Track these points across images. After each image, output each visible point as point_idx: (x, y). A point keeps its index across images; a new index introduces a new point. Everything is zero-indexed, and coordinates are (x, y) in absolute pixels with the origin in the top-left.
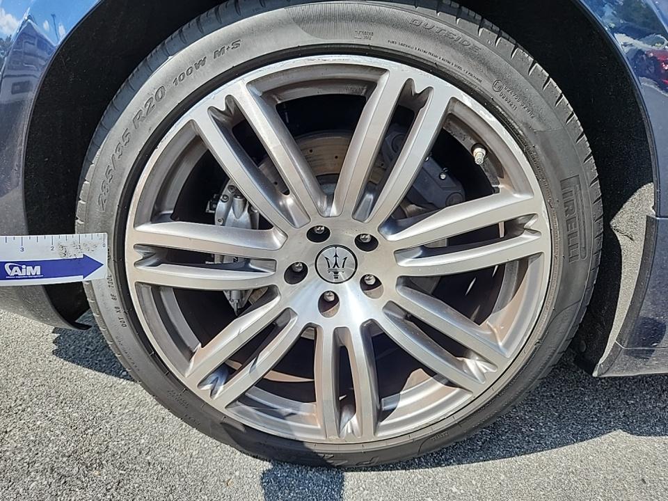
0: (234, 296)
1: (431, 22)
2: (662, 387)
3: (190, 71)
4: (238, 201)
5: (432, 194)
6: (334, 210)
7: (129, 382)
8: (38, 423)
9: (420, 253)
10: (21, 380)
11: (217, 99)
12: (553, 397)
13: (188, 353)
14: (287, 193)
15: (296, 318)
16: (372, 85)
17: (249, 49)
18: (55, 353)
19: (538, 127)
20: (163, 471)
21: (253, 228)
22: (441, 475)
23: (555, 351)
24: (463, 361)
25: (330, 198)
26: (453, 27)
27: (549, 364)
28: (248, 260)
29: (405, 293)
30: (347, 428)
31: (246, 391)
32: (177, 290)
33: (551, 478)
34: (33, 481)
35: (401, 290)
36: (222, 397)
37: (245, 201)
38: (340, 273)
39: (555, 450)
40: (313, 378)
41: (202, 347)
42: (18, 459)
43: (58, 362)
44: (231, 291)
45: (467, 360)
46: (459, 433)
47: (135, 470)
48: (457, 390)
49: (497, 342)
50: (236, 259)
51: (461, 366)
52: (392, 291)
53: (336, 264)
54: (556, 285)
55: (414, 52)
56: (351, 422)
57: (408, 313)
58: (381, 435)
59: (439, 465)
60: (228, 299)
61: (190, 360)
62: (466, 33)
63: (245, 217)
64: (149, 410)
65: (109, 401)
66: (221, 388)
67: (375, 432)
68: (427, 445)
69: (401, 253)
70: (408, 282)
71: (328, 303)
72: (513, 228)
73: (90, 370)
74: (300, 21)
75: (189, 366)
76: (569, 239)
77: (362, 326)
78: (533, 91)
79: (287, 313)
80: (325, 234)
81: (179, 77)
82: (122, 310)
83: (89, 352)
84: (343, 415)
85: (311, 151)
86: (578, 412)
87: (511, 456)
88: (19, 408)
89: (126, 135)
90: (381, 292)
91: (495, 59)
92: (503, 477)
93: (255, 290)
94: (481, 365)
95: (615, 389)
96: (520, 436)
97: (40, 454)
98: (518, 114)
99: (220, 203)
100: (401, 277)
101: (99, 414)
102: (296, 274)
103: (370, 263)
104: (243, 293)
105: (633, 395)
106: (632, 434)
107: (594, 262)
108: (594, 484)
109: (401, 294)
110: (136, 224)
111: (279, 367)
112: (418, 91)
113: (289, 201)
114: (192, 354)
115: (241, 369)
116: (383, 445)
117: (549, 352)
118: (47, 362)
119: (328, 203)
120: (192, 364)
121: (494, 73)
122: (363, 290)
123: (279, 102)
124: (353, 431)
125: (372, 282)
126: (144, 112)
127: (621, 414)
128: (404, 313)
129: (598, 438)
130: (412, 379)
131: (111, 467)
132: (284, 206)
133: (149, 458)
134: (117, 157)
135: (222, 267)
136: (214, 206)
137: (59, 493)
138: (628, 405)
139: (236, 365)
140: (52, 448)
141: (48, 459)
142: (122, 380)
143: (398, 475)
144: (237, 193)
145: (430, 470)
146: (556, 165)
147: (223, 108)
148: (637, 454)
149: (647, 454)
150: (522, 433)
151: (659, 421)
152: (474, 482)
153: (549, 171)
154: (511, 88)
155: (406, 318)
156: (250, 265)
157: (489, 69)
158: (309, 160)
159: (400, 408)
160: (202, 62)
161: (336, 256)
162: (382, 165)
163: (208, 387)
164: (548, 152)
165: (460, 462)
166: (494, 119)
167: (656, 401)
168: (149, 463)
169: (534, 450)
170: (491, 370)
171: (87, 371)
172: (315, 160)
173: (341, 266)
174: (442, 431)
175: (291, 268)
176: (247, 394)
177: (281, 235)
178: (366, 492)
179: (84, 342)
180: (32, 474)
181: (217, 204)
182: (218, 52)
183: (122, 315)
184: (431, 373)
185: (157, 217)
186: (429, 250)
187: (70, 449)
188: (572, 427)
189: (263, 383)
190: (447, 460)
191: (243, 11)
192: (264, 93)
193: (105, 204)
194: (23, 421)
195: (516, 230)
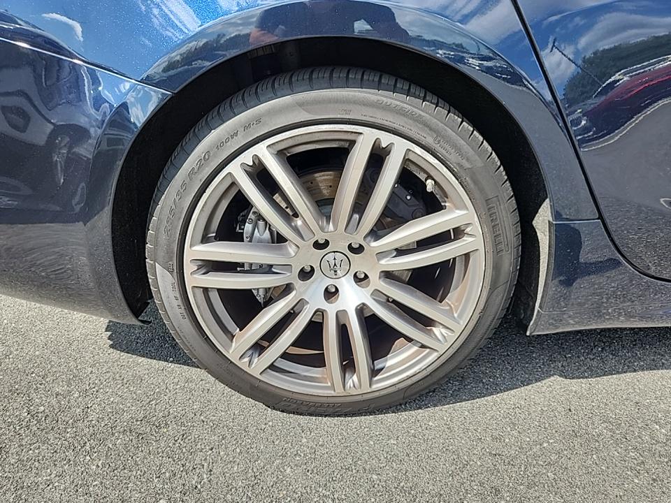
0: (261, 293)
1: (389, 101)
2: (594, 344)
3: (227, 140)
4: (261, 223)
5: (402, 210)
6: (331, 227)
7: (176, 365)
8: (112, 399)
9: (395, 254)
10: (90, 369)
11: (247, 158)
12: (508, 355)
13: (230, 336)
14: (297, 216)
15: (309, 305)
16: (353, 143)
17: (268, 124)
18: (112, 346)
19: (467, 165)
20: (215, 426)
21: (273, 243)
22: (421, 415)
23: (495, 317)
24: (431, 329)
25: (328, 218)
26: (405, 103)
27: (491, 327)
28: (271, 266)
29: (386, 283)
30: (349, 383)
31: (274, 361)
32: (219, 290)
33: (502, 412)
34: (118, 439)
35: (383, 281)
36: (256, 367)
37: (266, 223)
38: (338, 271)
39: (506, 393)
40: (323, 350)
41: (240, 330)
42: (102, 425)
43: (116, 354)
44: (258, 289)
45: (434, 329)
46: (431, 382)
47: (194, 426)
48: (428, 350)
49: (453, 314)
50: (261, 266)
51: (430, 333)
52: (376, 282)
53: (335, 264)
54: (489, 271)
55: (379, 121)
56: (352, 380)
57: (389, 297)
58: (375, 387)
59: (420, 408)
60: (256, 295)
61: (232, 341)
62: (413, 106)
63: (267, 235)
64: (196, 385)
65: (163, 380)
66: (256, 360)
67: (370, 386)
68: (408, 393)
69: (381, 255)
70: (388, 275)
71: (331, 294)
72: (458, 233)
73: (143, 359)
74: (302, 105)
75: (231, 345)
76: (495, 240)
77: (356, 309)
78: (463, 142)
79: (301, 303)
80: (327, 243)
81: (220, 145)
82: (183, 308)
83: (139, 345)
84: (347, 375)
85: (312, 183)
86: (527, 365)
87: (474, 399)
88: (94, 390)
89: (184, 184)
90: (369, 282)
91: (434, 122)
92: (467, 413)
93: (275, 287)
94: (444, 331)
95: (557, 347)
96: (481, 385)
97: (119, 420)
98: (452, 158)
99: (247, 224)
100: (382, 272)
101: (158, 390)
102: (306, 274)
103: (360, 263)
104: (267, 290)
105: (571, 350)
106: (566, 378)
107: (515, 254)
108: (533, 414)
109: (383, 283)
110: (191, 246)
111: (297, 343)
112: (384, 146)
113: (299, 222)
114: (233, 336)
115: (268, 346)
116: (377, 394)
117: (490, 319)
118: (107, 355)
119: (327, 221)
120: (234, 344)
121: (435, 132)
122: (356, 282)
123: (289, 155)
124: (354, 386)
125: (363, 276)
126: (196, 169)
127: (560, 365)
128: (386, 297)
129: (539, 383)
130: (396, 346)
131: (175, 426)
132: (296, 226)
133: (202, 418)
134: (177, 200)
135: (251, 271)
136: (243, 227)
137: (140, 445)
138: (566, 357)
139: (265, 344)
140: (126, 416)
141: (125, 424)
142: (170, 364)
143: (390, 417)
144: (260, 217)
145: (413, 412)
146: (481, 190)
147: (251, 164)
148: (568, 392)
149: (575, 392)
150: (483, 383)
151: (588, 368)
152: (445, 418)
153: (477, 194)
154: (447, 142)
155: (388, 301)
156: (273, 269)
157: (431, 129)
158: (310, 190)
159: (388, 367)
160: (236, 134)
161: (335, 259)
162: (365, 190)
163: (246, 360)
164: (475, 182)
165: (435, 406)
166: (437, 161)
167: (588, 354)
168: (203, 422)
169: (492, 394)
170: (450, 334)
171: (141, 359)
172: (315, 190)
173: (338, 266)
174: (418, 381)
175: (302, 270)
176: (275, 364)
177: (294, 246)
178: (366, 429)
179: (134, 337)
180: (116, 434)
181: (244, 226)
182: (247, 127)
183: (183, 310)
184: (409, 340)
185: (205, 240)
186: (401, 252)
187: (141, 415)
188: (521, 377)
189: (285, 356)
190: (426, 405)
191: (262, 99)
192: (278, 151)
193: (169, 233)
194: (99, 399)
195: (460, 234)
